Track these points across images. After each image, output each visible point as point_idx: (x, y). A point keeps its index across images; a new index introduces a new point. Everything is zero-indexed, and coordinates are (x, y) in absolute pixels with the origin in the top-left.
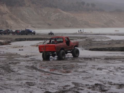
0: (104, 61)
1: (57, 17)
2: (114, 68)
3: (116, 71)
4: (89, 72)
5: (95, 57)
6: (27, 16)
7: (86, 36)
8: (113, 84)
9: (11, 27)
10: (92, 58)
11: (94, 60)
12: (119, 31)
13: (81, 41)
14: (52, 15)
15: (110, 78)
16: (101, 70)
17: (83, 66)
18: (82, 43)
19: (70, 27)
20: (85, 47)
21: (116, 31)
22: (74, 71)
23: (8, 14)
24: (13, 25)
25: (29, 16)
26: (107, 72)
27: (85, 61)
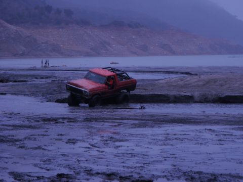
0: (81, 124)
2: (100, 139)
3: (105, 144)
4: (50, 148)
5: (65, 117)
7: (53, 73)
8: (94, 172)
10: (59, 118)
11: (63, 123)
12: (118, 63)
13: (43, 83)
15: (90, 160)
16: (74, 143)
17: (39, 135)
18: (44, 88)
19: (23, 55)
20: (48, 96)
21: (113, 63)
22: (18, 146)
26: (86, 148)
27: (43, 125)
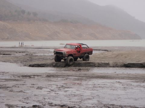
8: (53, 105)
10: (32, 75)
16: (41, 89)
20: (24, 63)
27: (23, 79)
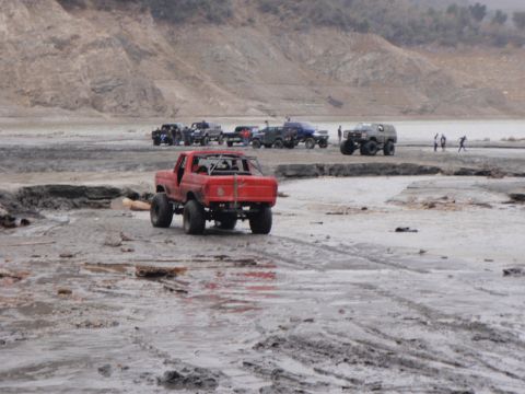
1: (369, 72)
6: (242, 67)
9: (176, 111)
14: (344, 63)
23: (161, 57)
24: (185, 102)
25: (250, 63)
